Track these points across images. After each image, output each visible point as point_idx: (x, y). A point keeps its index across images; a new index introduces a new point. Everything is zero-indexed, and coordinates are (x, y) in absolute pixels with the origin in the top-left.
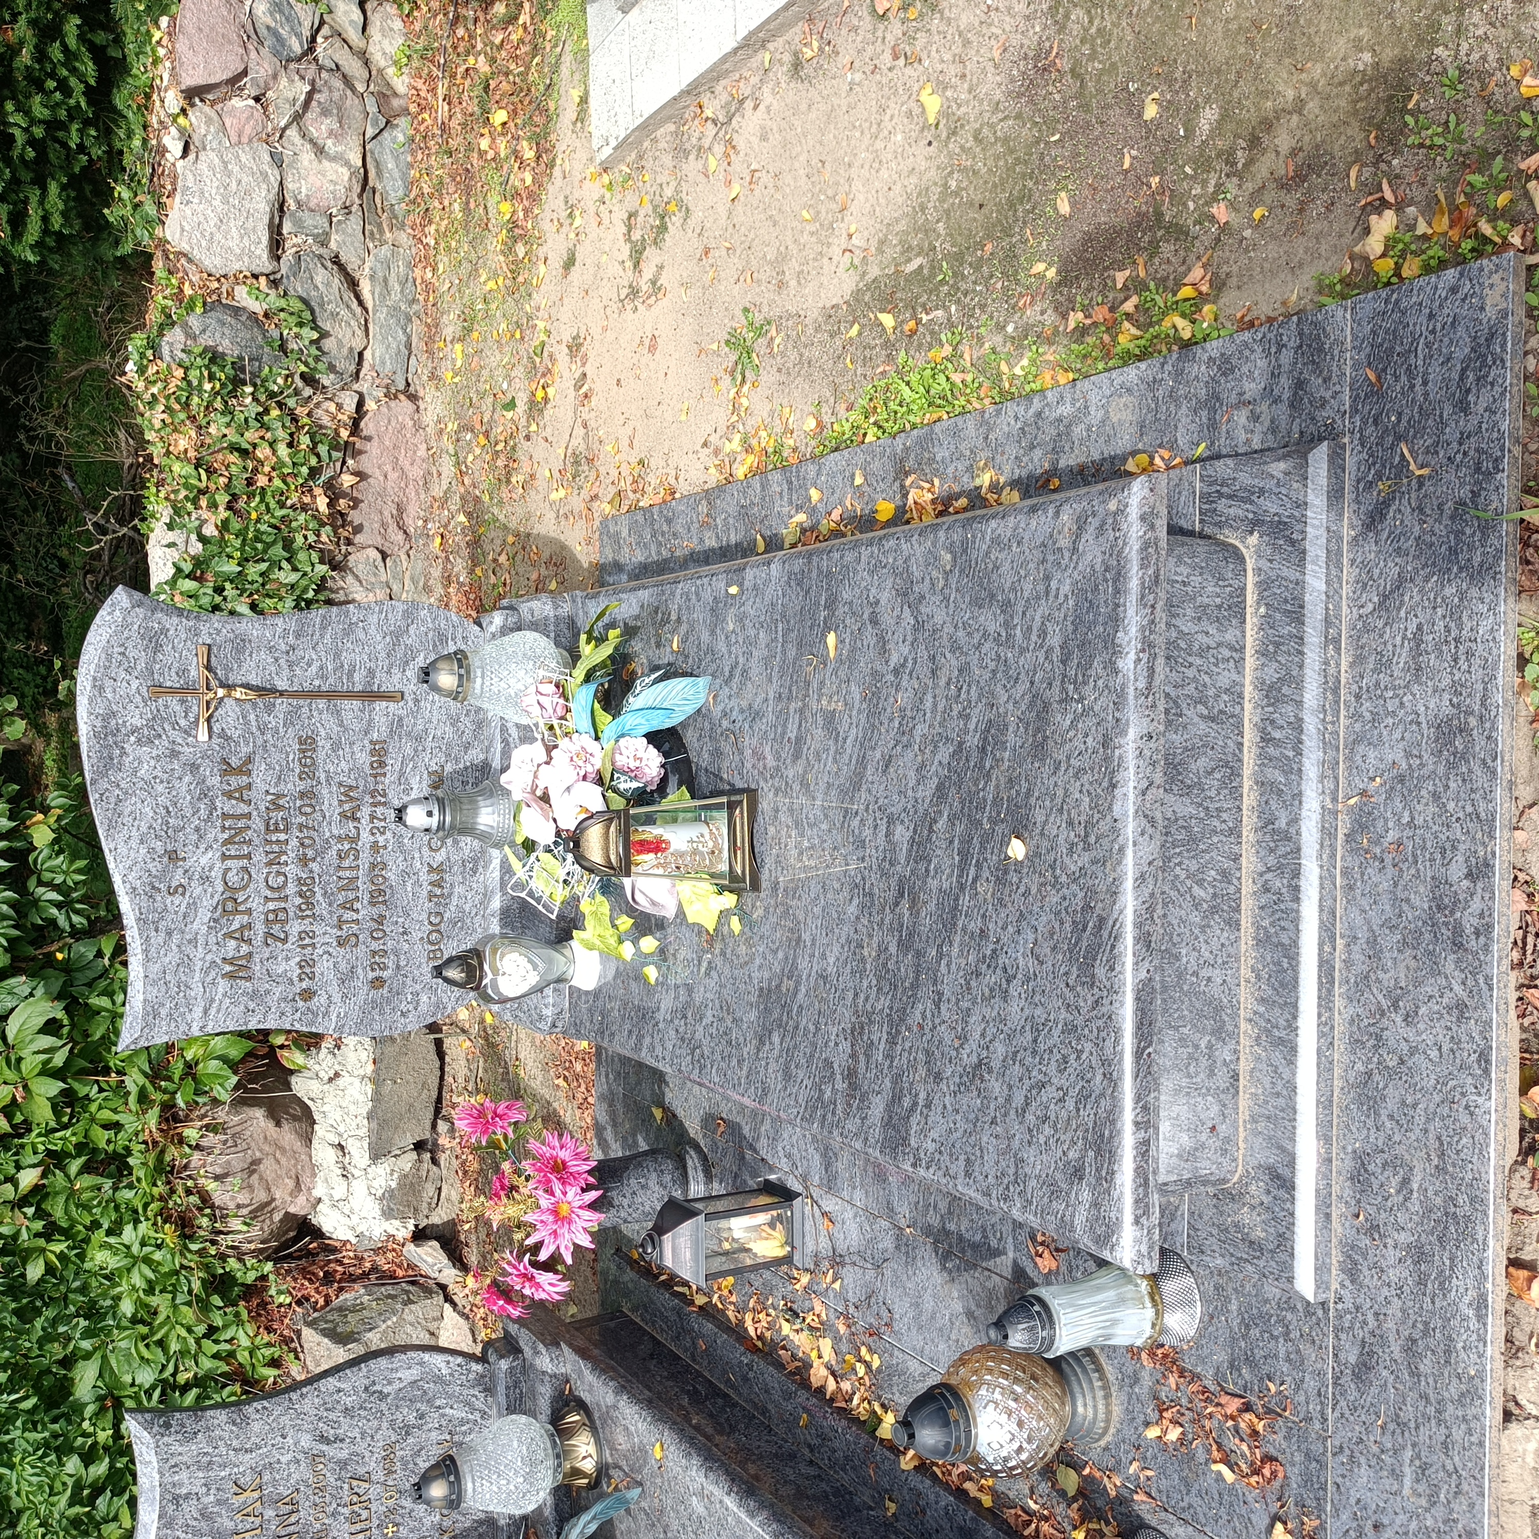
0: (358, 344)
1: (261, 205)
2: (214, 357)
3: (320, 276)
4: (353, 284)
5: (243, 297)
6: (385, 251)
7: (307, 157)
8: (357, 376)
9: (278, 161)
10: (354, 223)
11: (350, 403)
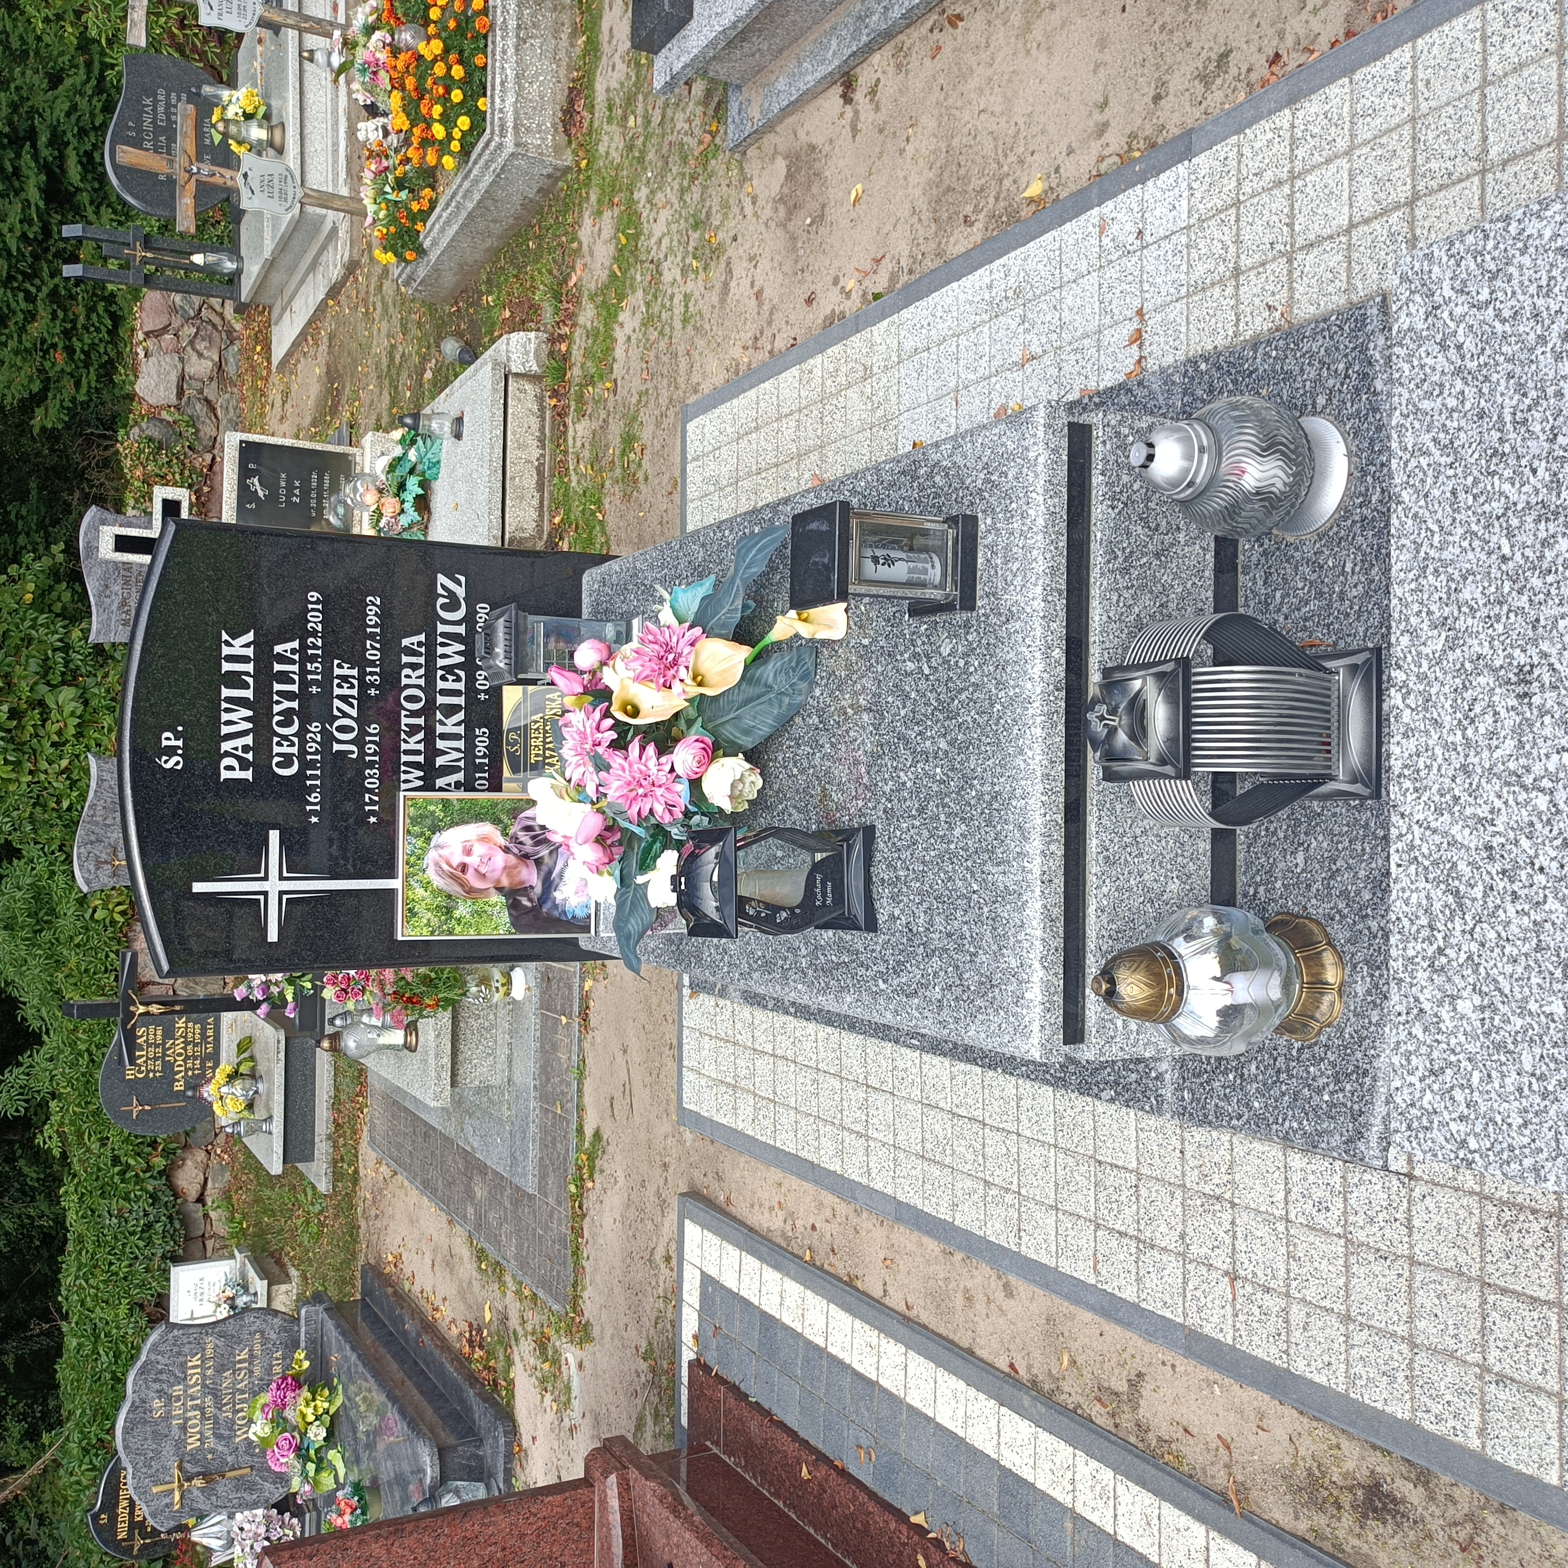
0: (214, 434)
1: (174, 377)
2: (150, 439)
3: (198, 406)
4: (213, 409)
5: (164, 415)
6: (227, 396)
7: (194, 357)
8: (213, 447)
9: (182, 360)
10: (214, 384)
11: (209, 457)
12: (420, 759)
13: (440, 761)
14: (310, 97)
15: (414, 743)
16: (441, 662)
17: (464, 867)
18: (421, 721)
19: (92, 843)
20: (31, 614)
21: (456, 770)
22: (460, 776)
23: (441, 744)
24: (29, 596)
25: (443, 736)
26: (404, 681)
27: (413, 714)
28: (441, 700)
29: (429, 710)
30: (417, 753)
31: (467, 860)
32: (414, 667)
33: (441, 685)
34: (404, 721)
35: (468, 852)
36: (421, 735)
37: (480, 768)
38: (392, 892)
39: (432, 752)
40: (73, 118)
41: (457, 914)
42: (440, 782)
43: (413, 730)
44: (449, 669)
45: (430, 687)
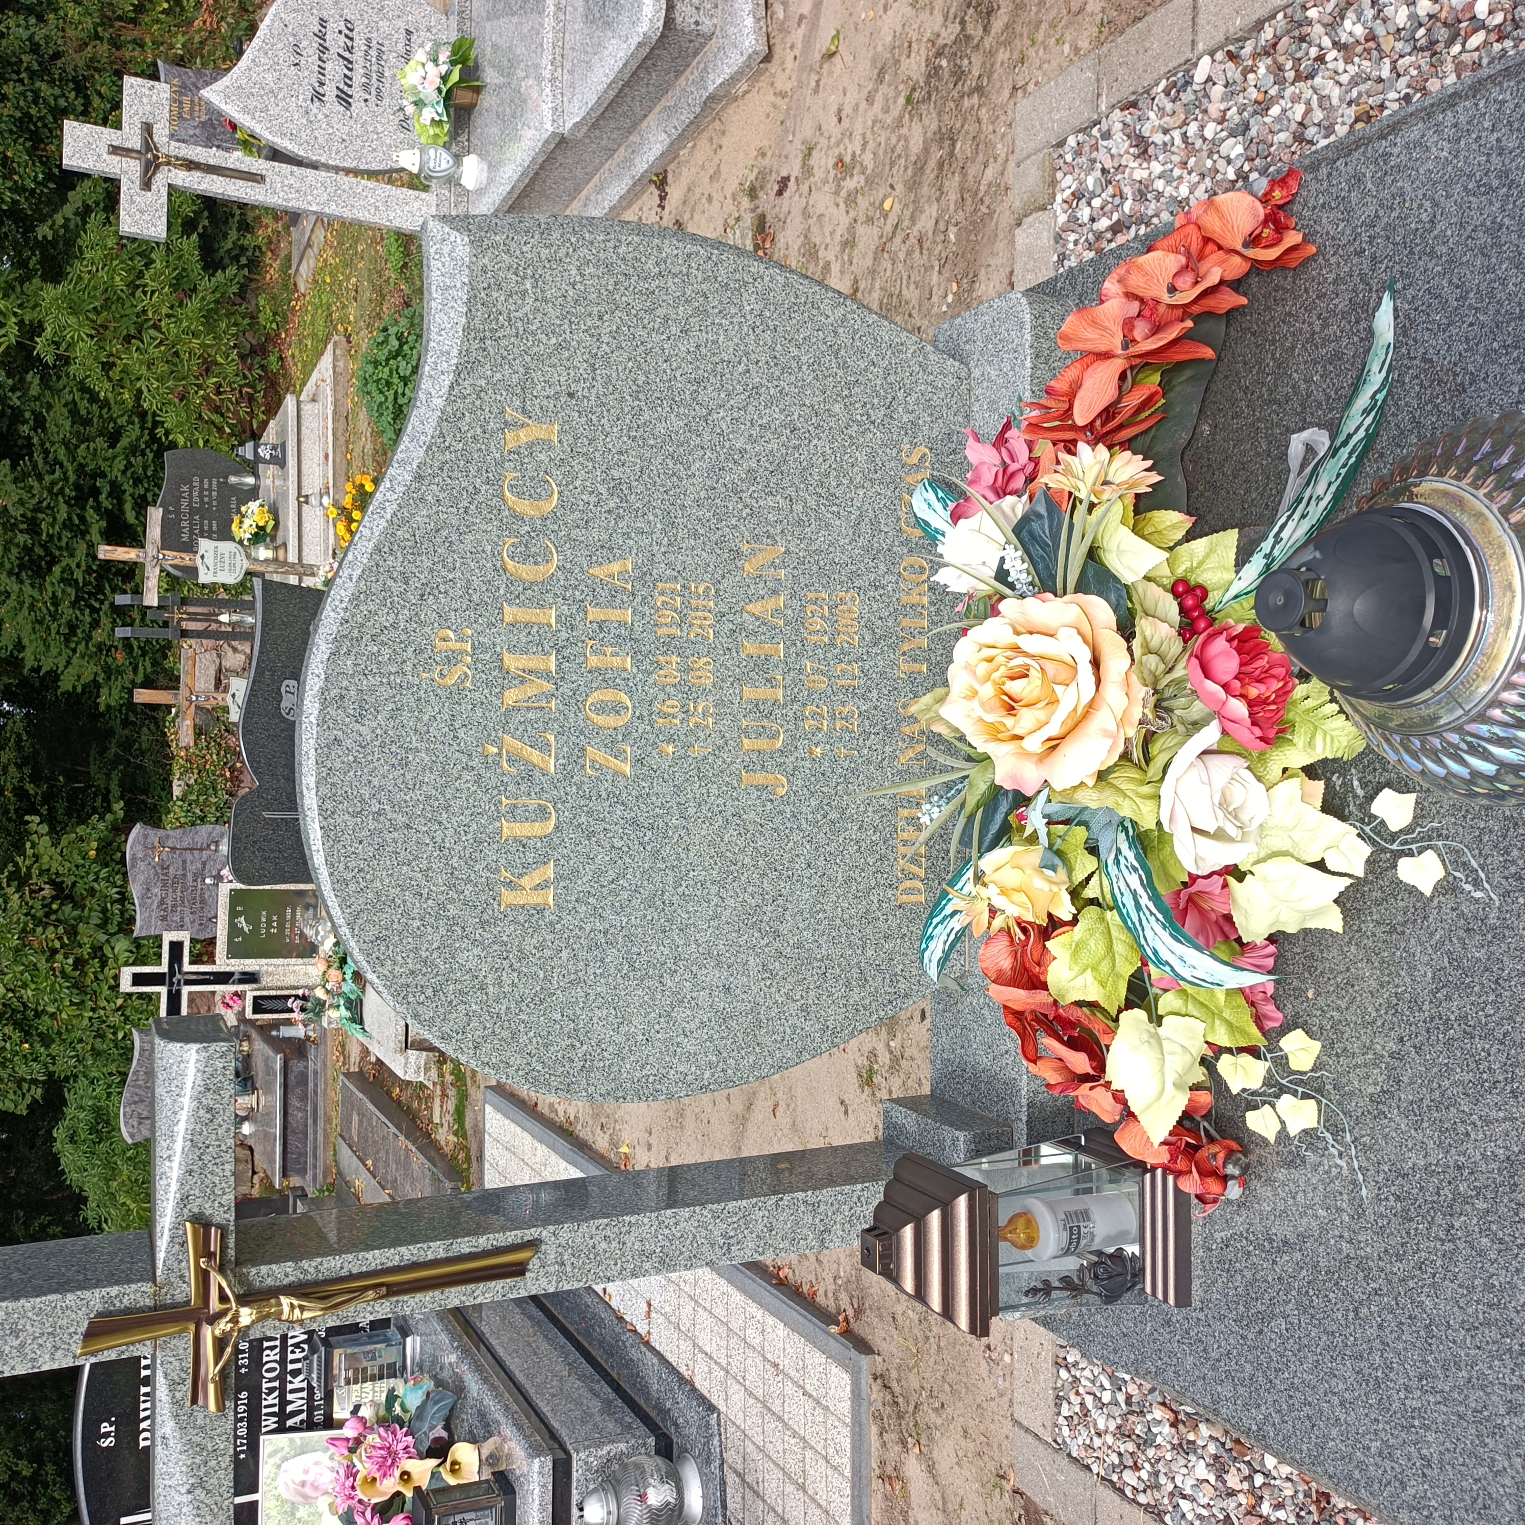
12: (276, 1409)
13: (289, 1408)
14: (306, 526)
15: (273, 1399)
16: (290, 1342)
17: (303, 1484)
18: (276, 1384)
19: (135, 1103)
20: (95, 868)
21: (302, 1411)
22: (304, 1416)
23: (290, 1397)
24: (93, 853)
25: (292, 1391)
26: (265, 1359)
27: (271, 1380)
28: (290, 1367)
29: (282, 1378)
30: (274, 1405)
31: (305, 1478)
32: (272, 1348)
33: (291, 1357)
34: (265, 1386)
35: (306, 1472)
36: (276, 1393)
37: (318, 1408)
38: (255, 1504)
39: (284, 1402)
40: (129, 473)
41: (298, 1515)
42: (290, 1423)
43: (271, 1390)
44: (297, 1345)
45: (283, 1362)
